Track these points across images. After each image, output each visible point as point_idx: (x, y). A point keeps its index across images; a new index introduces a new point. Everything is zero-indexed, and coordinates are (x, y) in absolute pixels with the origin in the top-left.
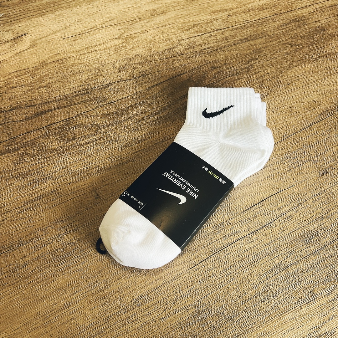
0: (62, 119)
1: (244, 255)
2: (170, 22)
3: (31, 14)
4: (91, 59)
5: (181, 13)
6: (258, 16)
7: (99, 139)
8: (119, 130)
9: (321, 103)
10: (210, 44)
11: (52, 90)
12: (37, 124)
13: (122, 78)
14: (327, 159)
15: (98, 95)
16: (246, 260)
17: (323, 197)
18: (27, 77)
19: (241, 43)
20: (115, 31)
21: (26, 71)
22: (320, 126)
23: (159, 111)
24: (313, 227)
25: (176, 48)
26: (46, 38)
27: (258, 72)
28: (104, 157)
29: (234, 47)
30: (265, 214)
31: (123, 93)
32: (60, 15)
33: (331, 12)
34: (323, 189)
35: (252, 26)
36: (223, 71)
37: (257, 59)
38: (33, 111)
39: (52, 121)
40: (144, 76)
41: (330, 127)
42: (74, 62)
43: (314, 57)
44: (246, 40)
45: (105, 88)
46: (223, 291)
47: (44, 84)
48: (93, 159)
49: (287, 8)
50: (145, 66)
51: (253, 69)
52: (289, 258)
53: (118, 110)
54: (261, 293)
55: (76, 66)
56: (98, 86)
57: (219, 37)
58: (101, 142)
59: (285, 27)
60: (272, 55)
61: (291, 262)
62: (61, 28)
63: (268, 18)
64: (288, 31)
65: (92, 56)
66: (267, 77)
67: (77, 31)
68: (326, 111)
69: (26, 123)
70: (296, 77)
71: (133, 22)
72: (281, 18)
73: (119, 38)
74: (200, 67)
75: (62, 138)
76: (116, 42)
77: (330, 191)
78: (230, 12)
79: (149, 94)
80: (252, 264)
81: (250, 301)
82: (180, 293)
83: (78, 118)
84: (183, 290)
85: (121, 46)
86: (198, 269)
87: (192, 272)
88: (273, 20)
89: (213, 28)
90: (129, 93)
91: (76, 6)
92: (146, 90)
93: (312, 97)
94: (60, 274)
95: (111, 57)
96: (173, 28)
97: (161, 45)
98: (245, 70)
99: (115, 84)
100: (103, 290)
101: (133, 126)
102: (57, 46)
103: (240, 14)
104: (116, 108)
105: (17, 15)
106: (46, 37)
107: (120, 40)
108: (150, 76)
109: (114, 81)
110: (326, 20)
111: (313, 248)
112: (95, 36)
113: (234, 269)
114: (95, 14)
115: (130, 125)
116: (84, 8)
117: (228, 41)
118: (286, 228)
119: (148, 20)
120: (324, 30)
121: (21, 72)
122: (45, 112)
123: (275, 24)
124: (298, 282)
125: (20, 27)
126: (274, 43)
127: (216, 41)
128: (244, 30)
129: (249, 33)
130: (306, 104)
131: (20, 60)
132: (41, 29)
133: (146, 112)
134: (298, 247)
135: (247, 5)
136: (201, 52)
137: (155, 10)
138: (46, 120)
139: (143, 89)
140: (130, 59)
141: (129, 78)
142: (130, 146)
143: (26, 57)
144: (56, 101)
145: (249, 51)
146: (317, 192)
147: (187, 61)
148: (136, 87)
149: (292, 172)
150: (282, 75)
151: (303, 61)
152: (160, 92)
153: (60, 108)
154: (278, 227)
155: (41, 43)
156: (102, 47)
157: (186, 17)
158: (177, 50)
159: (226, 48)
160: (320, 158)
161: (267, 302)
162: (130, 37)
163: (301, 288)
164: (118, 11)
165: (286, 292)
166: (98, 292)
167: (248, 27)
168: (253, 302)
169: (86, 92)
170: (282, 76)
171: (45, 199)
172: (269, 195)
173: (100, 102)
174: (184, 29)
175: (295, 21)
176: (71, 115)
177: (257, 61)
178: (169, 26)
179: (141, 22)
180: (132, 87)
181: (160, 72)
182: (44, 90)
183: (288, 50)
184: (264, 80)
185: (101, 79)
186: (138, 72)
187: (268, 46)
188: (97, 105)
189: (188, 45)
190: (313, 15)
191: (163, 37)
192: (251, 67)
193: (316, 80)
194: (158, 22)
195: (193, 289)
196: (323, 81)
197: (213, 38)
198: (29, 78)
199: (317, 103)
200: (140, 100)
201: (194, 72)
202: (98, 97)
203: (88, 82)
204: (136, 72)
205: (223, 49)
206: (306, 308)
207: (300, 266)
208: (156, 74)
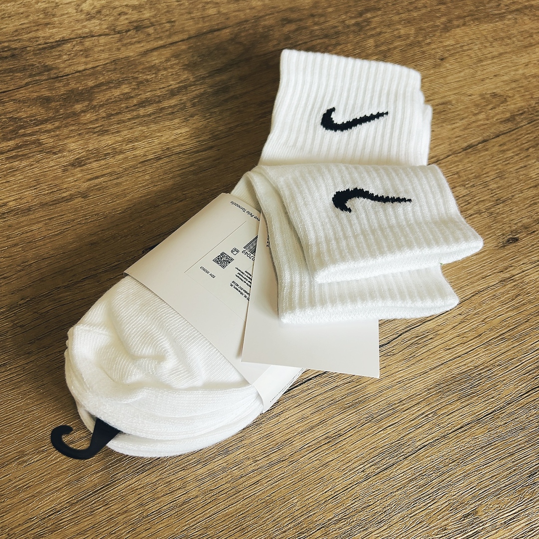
1: (316, 418)
7: (17, 147)
8: (66, 131)
9: (508, 99)
13: (91, 31)
14: (517, 212)
15: (34, 60)
16: (319, 433)
17: (508, 292)
22: (504, 144)
23: (159, 96)
24: (482, 357)
27: (380, 33)
28: (22, 186)
31: (89, 59)
34: (508, 275)
36: (305, 28)
37: (379, 9)
40: (139, 30)
41: (525, 146)
43: (496, 12)
45: (52, 47)
46: (255, 504)
50: (144, 12)
51: (368, 27)
52: (421, 430)
53: (72, 91)
54: (347, 512)
56: (38, 43)
58: (20, 153)
61: (424, 440)
66: (396, 44)
68: (517, 115)
70: (458, 46)
74: (258, 19)
77: (521, 281)
79: (143, 64)
81: (319, 534)
82: (150, 506)
84: (159, 498)
90: (100, 60)
92: (138, 55)
93: (490, 87)
98: (352, 29)
99: (75, 43)
101: (97, 125)
104: (68, 88)
108: (151, 30)
109: (72, 36)
111: (479, 407)
113: (287, 451)
115: (91, 122)
118: (418, 359)
124: (439, 489)
130: (476, 98)
133: (132, 97)
134: (444, 404)
139: (131, 54)
141: (107, 31)
142: (84, 165)
146: (492, 281)
148: (119, 49)
150: (428, 41)
151: (475, 18)
152: (168, 60)
154: (399, 357)
160: (502, 208)
163: (447, 504)
165: (409, 512)
169: (9, 53)
170: (429, 44)
173: (35, 75)
177: (380, 13)
180: (110, 50)
181: (173, 24)
184: (389, 49)
186: (127, 22)
188: (27, 81)
192: (365, 24)
193: (501, 54)
195: (183, 499)
196: (514, 57)
199: (499, 99)
200: (123, 73)
201: (245, 28)
202: (33, 65)
203: (18, 35)
204: (123, 22)
207: (446, 449)
208: (165, 27)
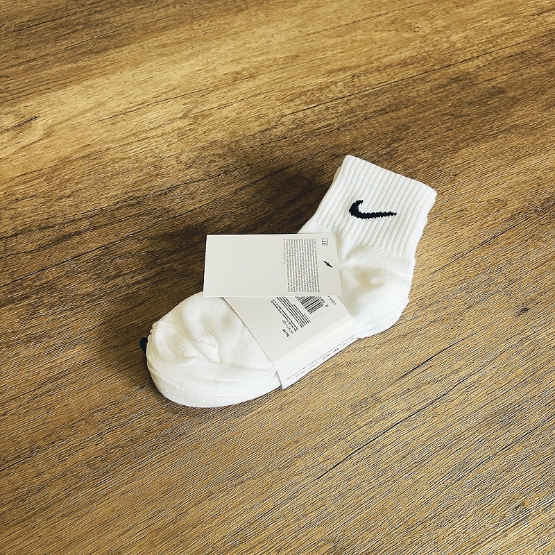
0: (98, 245)
1: (405, 450)
2: (263, 89)
3: (45, 87)
4: (142, 151)
5: (279, 76)
6: (399, 75)
7: (158, 274)
8: (191, 258)
9: (508, 202)
10: (328, 120)
11: (81, 202)
12: (58, 255)
13: (192, 178)
14: (526, 289)
15: (154, 205)
16: (409, 459)
17: (526, 348)
18: (39, 183)
19: (375, 117)
20: (178, 107)
21: (40, 173)
22: (509, 238)
24: (513, 397)
25: (275, 128)
26: (69, 123)
27: (406, 159)
29: (365, 123)
30: (435, 381)
31: (195, 201)
32: (91, 86)
33: (512, 64)
34: (524, 336)
35: (391, 91)
37: (402, 139)
38: (51, 234)
39: (81, 250)
40: (226, 174)
41: (526, 238)
42: (115, 157)
43: (491, 133)
44: (383, 111)
45: (166, 194)
46: (374, 512)
47: (68, 192)
48: (149, 306)
49: (443, 61)
50: (228, 159)
51: (396, 155)
53: (189, 226)
54: (437, 512)
55: (117, 162)
56: (154, 191)
57: (340, 109)
58: (161, 278)
59: (441, 90)
60: (426, 132)
61: (481, 458)
62: (92, 106)
63: (415, 78)
64: (447, 96)
65: (144, 146)
66: (419, 166)
67: (117, 109)
68: (516, 214)
69: (40, 255)
70: (465, 163)
71: (205, 91)
72: (435, 76)
73: (184, 117)
74: (313, 156)
75: (99, 276)
76: (180, 124)
77: (534, 339)
78: (356, 71)
79: (236, 201)
80: (419, 464)
81: (420, 528)
82: (304, 520)
83: (123, 243)
84: (308, 514)
85: (188, 129)
86: (331, 478)
87: (321, 483)
88: (422, 79)
89: (331, 95)
90: (204, 200)
91: (114, 72)
92: (230, 195)
93: (493, 194)
94: (102, 500)
95: (174, 146)
96: (269, 99)
97: (251, 125)
98: (384, 157)
99: (182, 188)
100: (174, 521)
102: (87, 133)
103: (371, 73)
104: (185, 225)
105: (22, 90)
106: (68, 120)
107: (186, 121)
108: (236, 173)
109: (178, 183)
110: (504, 77)
111: (516, 432)
112: (145, 116)
113: (389, 474)
114: (146, 82)
116: (127, 74)
117: (356, 114)
119: (229, 88)
120: (502, 92)
121: (30, 176)
122: (70, 236)
123: (427, 87)
124: (497, 490)
125: (27, 106)
126: (427, 114)
127: (336, 115)
128: (379, 97)
129: (387, 100)
130: (485, 203)
131: (28, 157)
132: (61, 108)
134: (492, 432)
135: (380, 60)
136: (314, 133)
137: (238, 73)
138: (73, 248)
139: (225, 194)
140: (204, 148)
141: (204, 177)
143: (38, 153)
144: (87, 218)
145: (389, 128)
146: (514, 341)
147: (293, 148)
148: (216, 191)
149: (472, 311)
150: (443, 161)
151: (475, 139)
152: (253, 197)
153: (95, 229)
154: (456, 402)
155: (61, 129)
156: (159, 132)
157: (288, 81)
158: (277, 132)
159: (353, 126)
160: (514, 287)
161: (447, 527)
162: (202, 115)
163: (503, 500)
164: (181, 76)
165: (479, 508)
166: (166, 526)
167: (385, 92)
168: (425, 528)
169: (135, 201)
170: (444, 164)
171: (73, 375)
172: (438, 350)
173: (158, 217)
174: (285, 100)
175: (456, 80)
176: (112, 238)
177: (403, 142)
178: (262, 96)
179: (217, 92)
180: (209, 191)
181: (251, 166)
182: (67, 202)
183: (449, 124)
184: (415, 171)
185: (159, 181)
186: (217, 167)
187: (418, 120)
188: (153, 222)
189: (293, 123)
190: (484, 70)
191: (253, 113)
192: (394, 152)
193: (498, 167)
194: (244, 90)
195: (325, 512)
196: (508, 169)
197: (331, 111)
198: (42, 185)
199: (501, 202)
200: (223, 210)
201: (305, 164)
202: (155, 209)
203: (138, 186)
204: (214, 168)
205: (349, 127)
206: (513, 534)
207: (498, 463)
208: (246, 169)
